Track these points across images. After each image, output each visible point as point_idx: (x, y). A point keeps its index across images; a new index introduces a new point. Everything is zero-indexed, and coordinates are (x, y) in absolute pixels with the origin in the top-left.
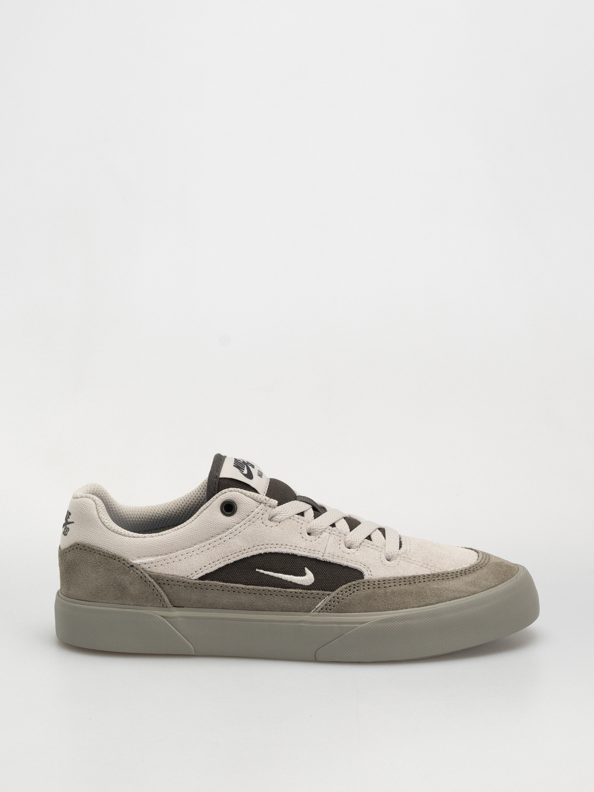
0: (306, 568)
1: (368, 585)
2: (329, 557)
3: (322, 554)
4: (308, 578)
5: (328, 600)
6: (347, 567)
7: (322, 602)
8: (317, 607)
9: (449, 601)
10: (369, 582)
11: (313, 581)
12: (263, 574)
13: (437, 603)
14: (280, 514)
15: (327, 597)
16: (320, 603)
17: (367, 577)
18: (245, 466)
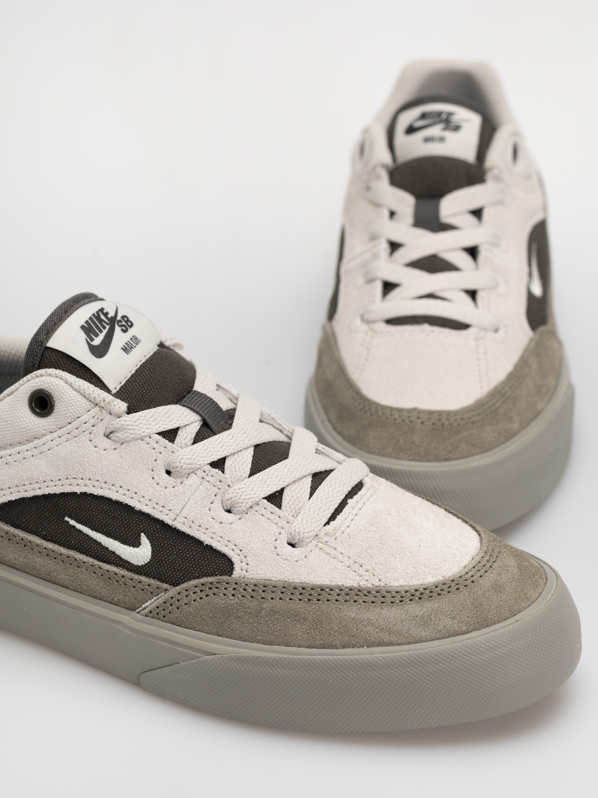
0: (142, 534)
1: (234, 589)
2: (184, 524)
3: (172, 516)
4: (142, 553)
5: (161, 600)
6: (210, 548)
7: (152, 600)
8: (143, 606)
9: (367, 647)
10: (236, 584)
11: (149, 560)
12: (74, 527)
13: (344, 647)
14: (125, 431)
15: (163, 594)
16: (149, 601)
17: (237, 572)
18: (108, 327)
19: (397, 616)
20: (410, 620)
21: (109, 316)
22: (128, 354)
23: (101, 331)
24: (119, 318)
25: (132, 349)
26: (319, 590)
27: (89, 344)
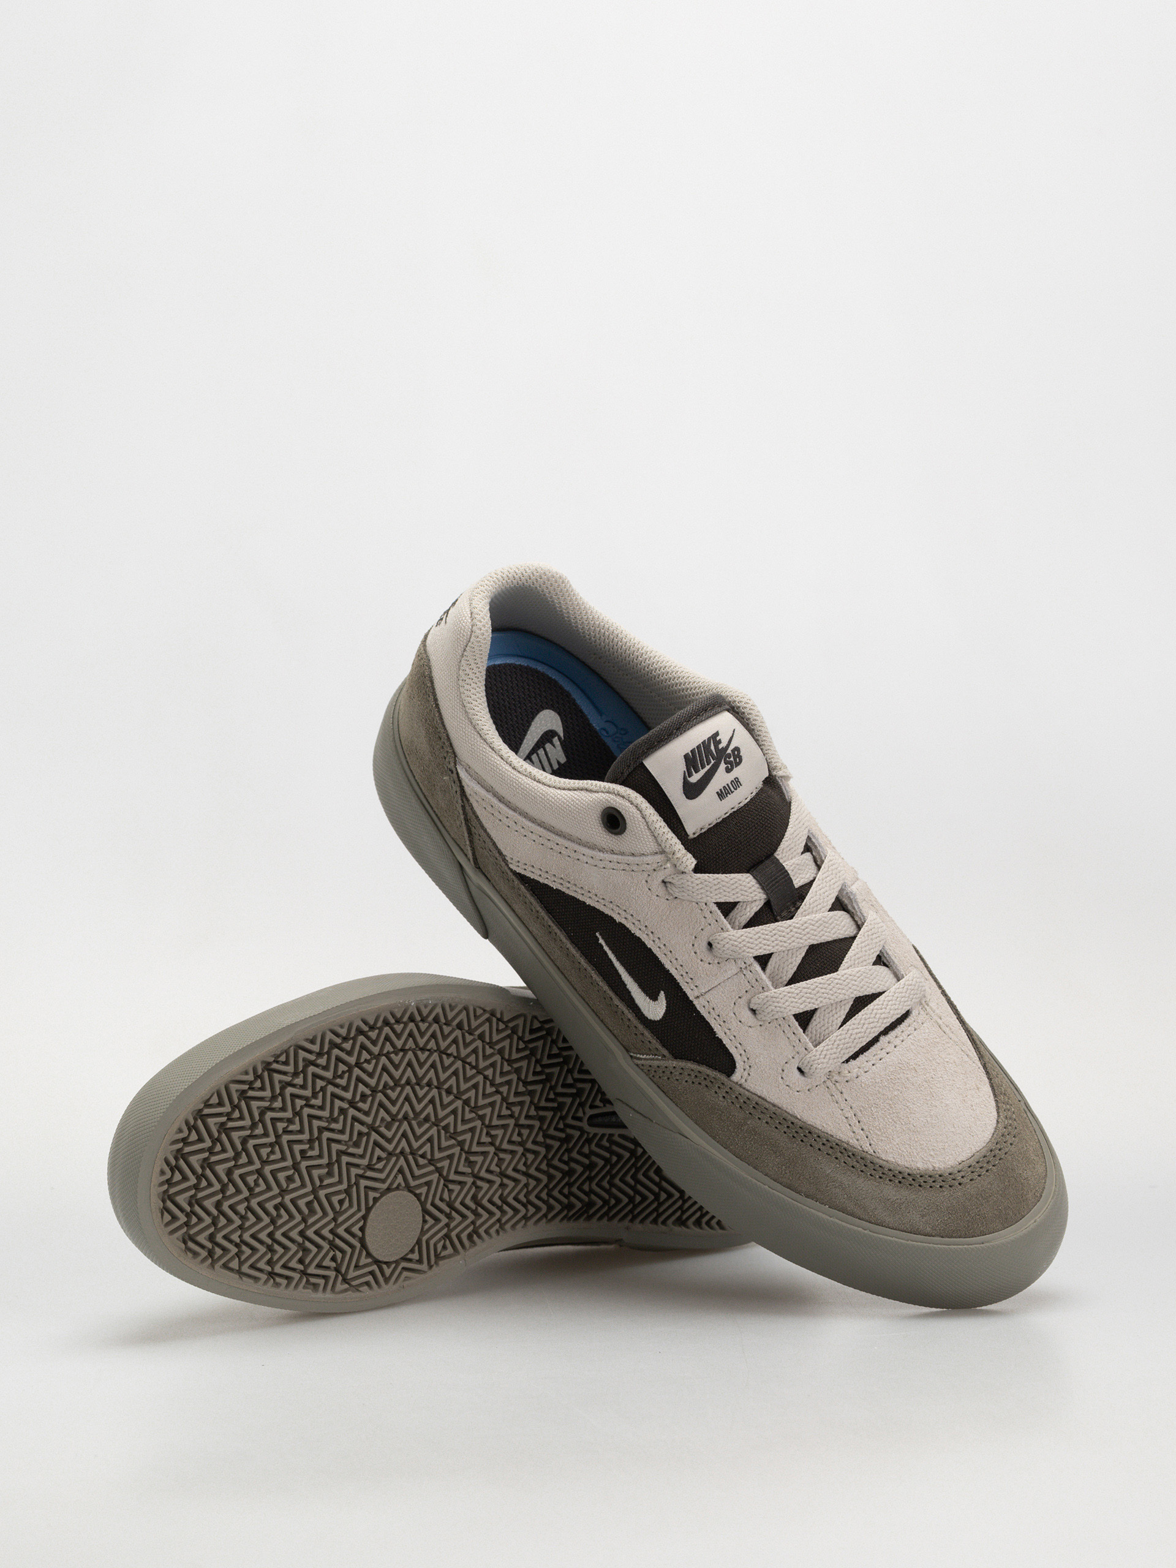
0: (662, 992)
1: (727, 1092)
2: (704, 1007)
3: (697, 994)
4: (655, 1009)
5: (656, 1063)
6: (720, 1041)
7: (648, 1057)
8: (638, 1056)
10: (731, 1088)
11: (659, 1019)
12: (602, 946)
13: (807, 1196)
14: (683, 889)
15: (660, 1058)
16: (645, 1056)
17: (736, 1077)
18: (713, 762)
19: (870, 1191)
20: (880, 1200)
21: (721, 746)
22: (721, 800)
23: (703, 768)
24: (729, 751)
25: (728, 795)
26: (807, 1132)
27: (685, 778)
